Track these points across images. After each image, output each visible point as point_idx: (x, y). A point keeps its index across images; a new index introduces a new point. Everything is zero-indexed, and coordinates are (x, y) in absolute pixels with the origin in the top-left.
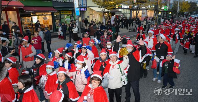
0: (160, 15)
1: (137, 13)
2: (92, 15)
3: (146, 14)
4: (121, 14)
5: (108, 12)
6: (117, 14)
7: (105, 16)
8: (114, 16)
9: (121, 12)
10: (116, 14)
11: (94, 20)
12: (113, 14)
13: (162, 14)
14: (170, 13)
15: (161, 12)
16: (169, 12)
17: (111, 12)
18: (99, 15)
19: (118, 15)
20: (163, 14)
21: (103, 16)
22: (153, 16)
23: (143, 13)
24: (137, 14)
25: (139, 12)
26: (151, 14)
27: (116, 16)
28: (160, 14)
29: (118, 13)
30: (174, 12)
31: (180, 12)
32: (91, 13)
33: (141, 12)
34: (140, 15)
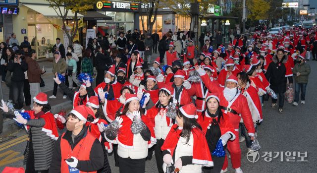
0: (205, 27)
1: (152, 21)
2: (34, 25)
3: (174, 24)
4: (111, 23)
5: (76, 19)
6: (102, 24)
7: (69, 28)
8: (94, 28)
9: (110, 18)
10: (99, 25)
11: (39, 39)
12: (91, 23)
13: (208, 24)
14: (228, 23)
15: (207, 19)
16: (225, 20)
17: (85, 20)
18: (54, 26)
19: (104, 25)
20: (211, 24)
21: (64, 28)
22: (187, 28)
23: (166, 23)
24: (150, 24)
25: (155, 19)
26: (183, 24)
27: (99, 29)
28: (204, 23)
29: (104, 21)
30: (236, 19)
31: (249, 20)
32: (31, 21)
33: (160, 18)
34: (159, 27)
